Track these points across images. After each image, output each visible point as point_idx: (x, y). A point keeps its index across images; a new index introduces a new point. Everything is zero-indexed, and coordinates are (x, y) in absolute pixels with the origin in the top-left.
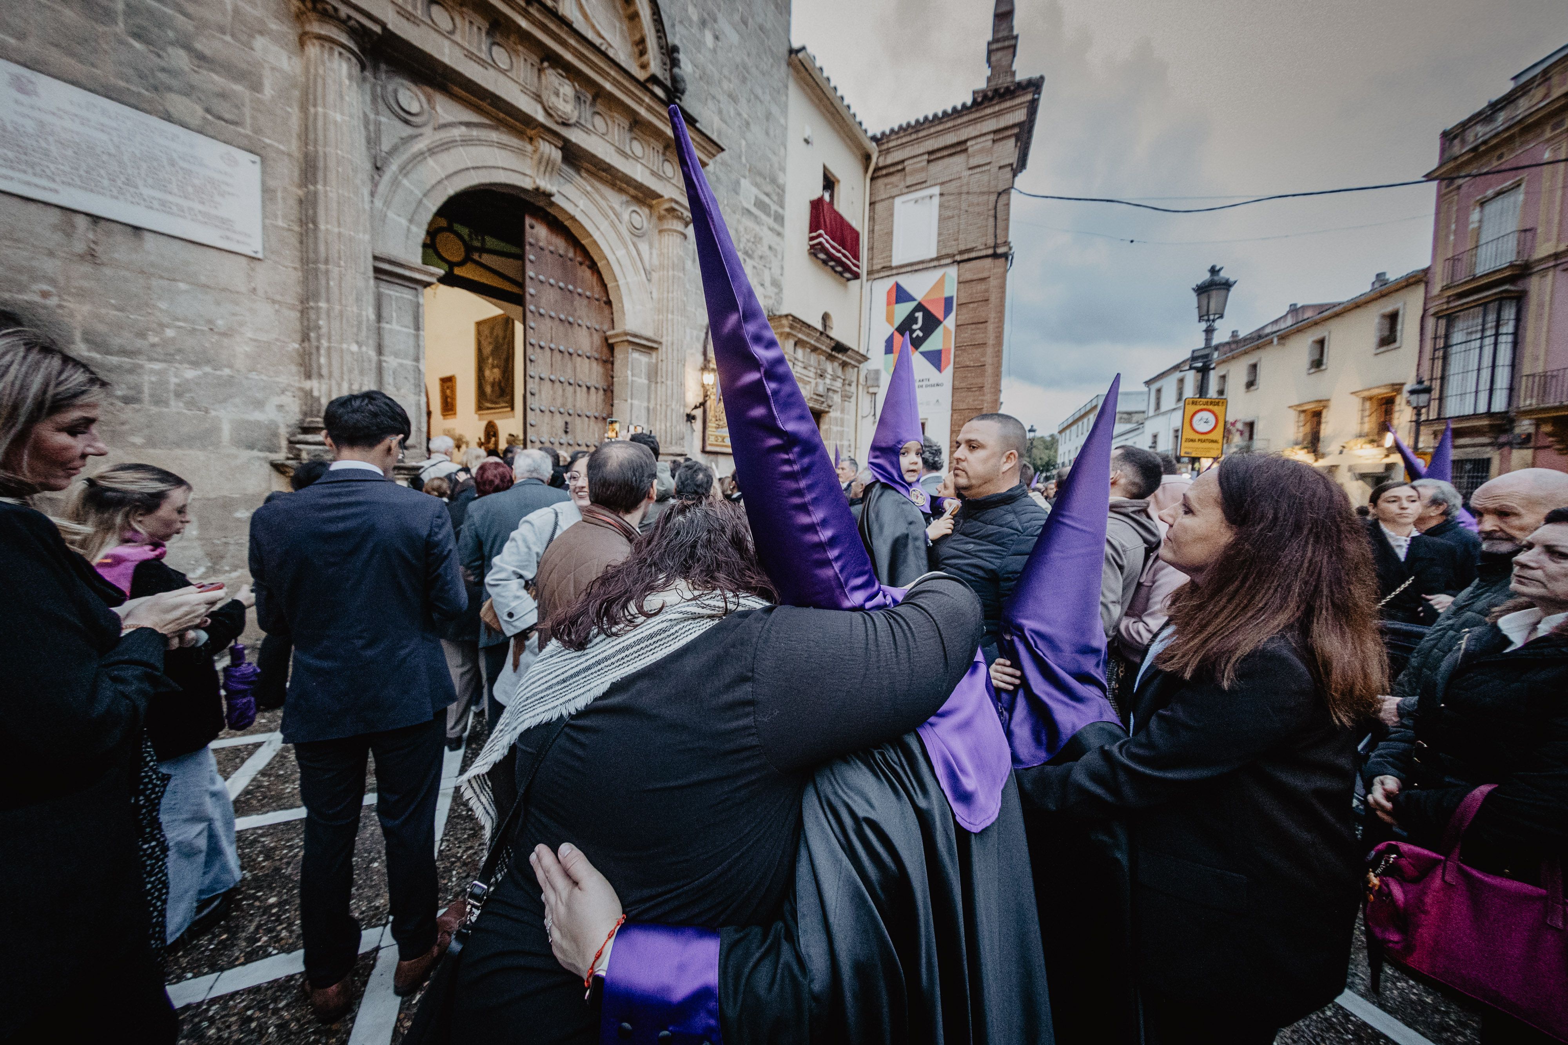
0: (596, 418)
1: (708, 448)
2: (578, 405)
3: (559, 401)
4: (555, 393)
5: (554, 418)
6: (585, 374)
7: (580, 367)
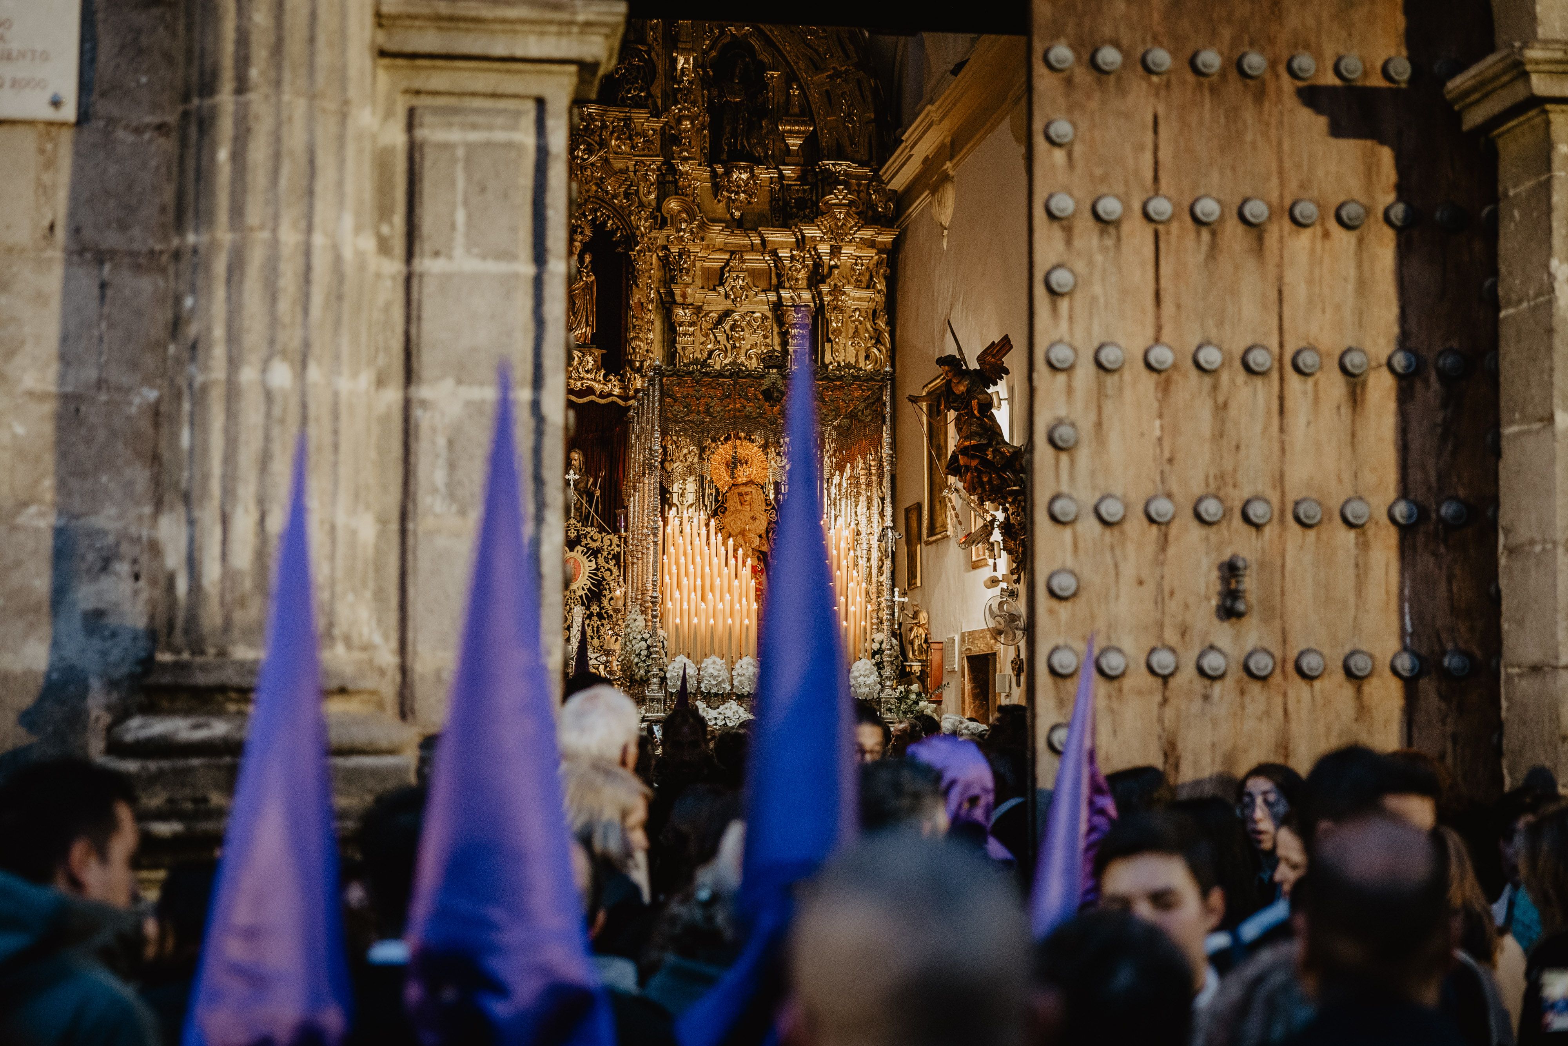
2: (1299, 472)
3: (1198, 463)
4: (1175, 431)
5: (1172, 550)
6: (1338, 307)
7: (1310, 282)
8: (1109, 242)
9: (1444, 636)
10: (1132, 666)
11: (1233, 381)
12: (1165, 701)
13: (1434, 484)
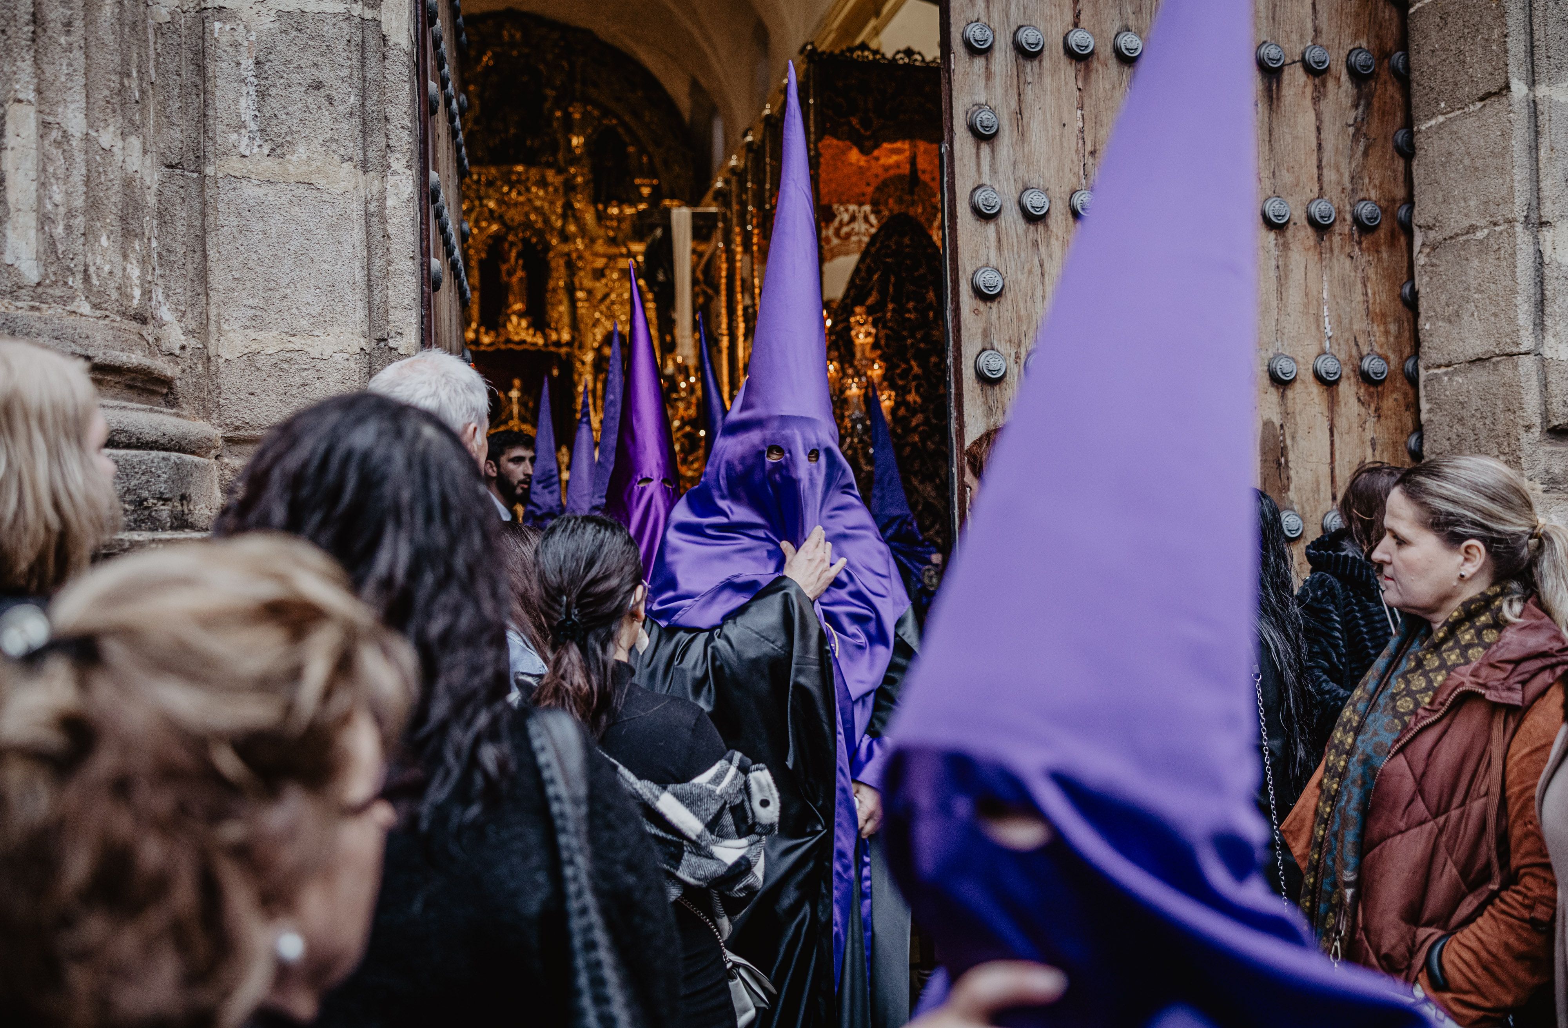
0: (1322, 228)
4: (1097, 123)
9: (1361, 341)
13: (1348, 186)
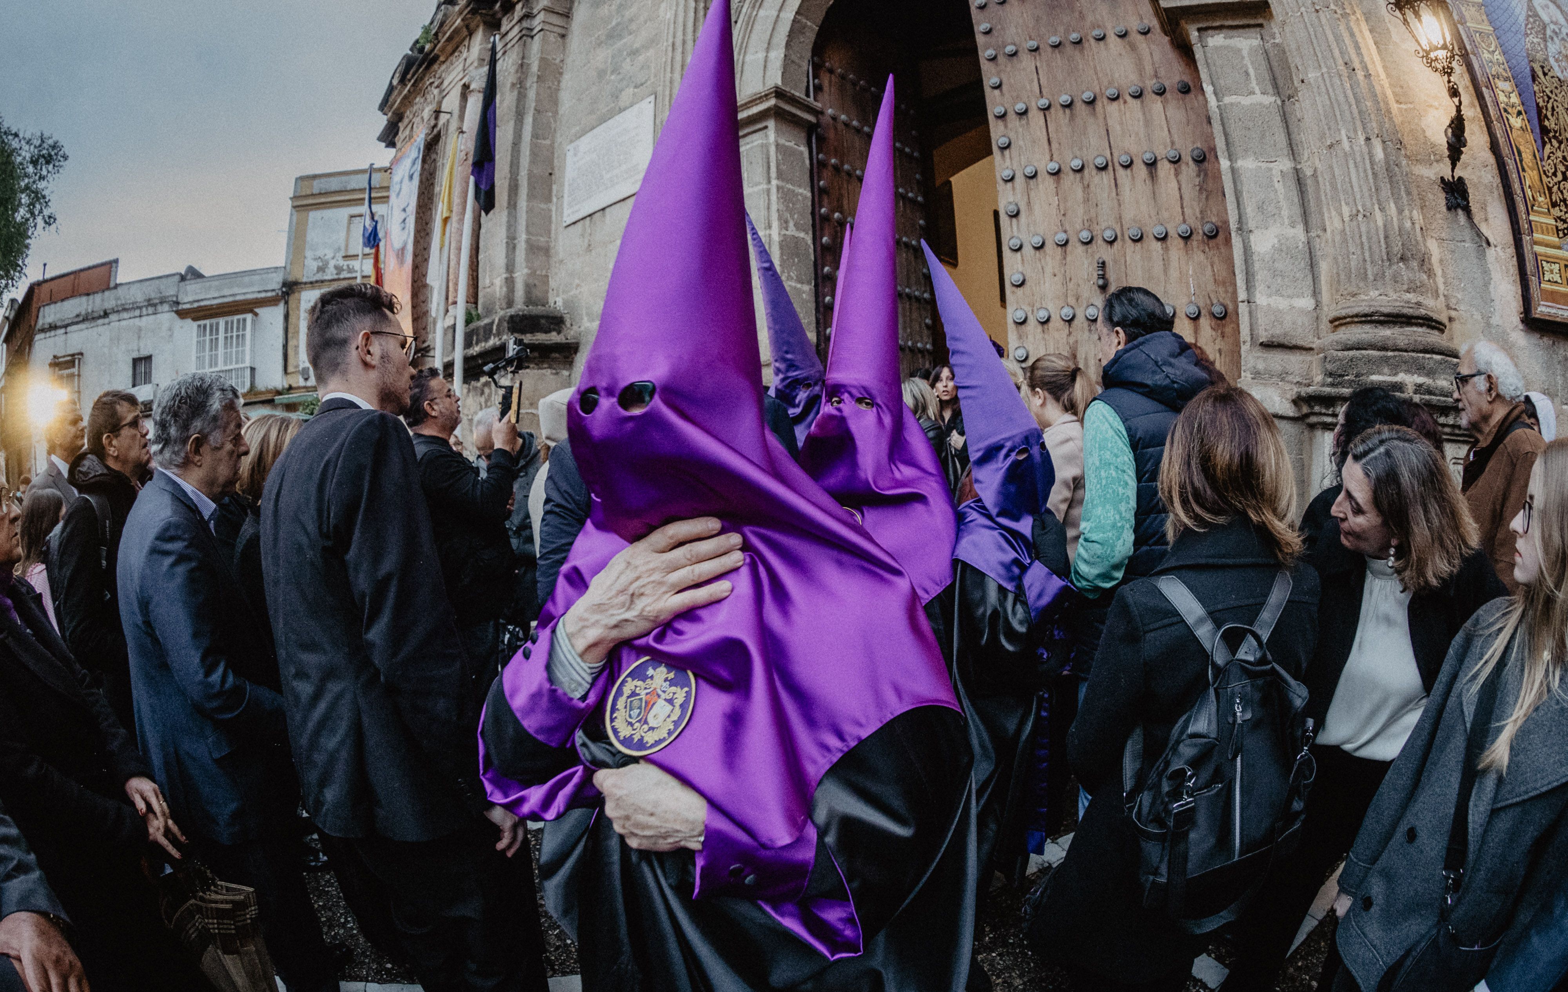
0: (1186, 238)
1: (1543, 309)
2: (1129, 214)
3: (1078, 215)
4: (1065, 200)
5: (1069, 258)
6: (1137, 134)
7: (1121, 124)
8: (1024, 122)
9: (1212, 296)
10: (1053, 316)
11: (1090, 174)
12: (1070, 333)
13: (1199, 216)
